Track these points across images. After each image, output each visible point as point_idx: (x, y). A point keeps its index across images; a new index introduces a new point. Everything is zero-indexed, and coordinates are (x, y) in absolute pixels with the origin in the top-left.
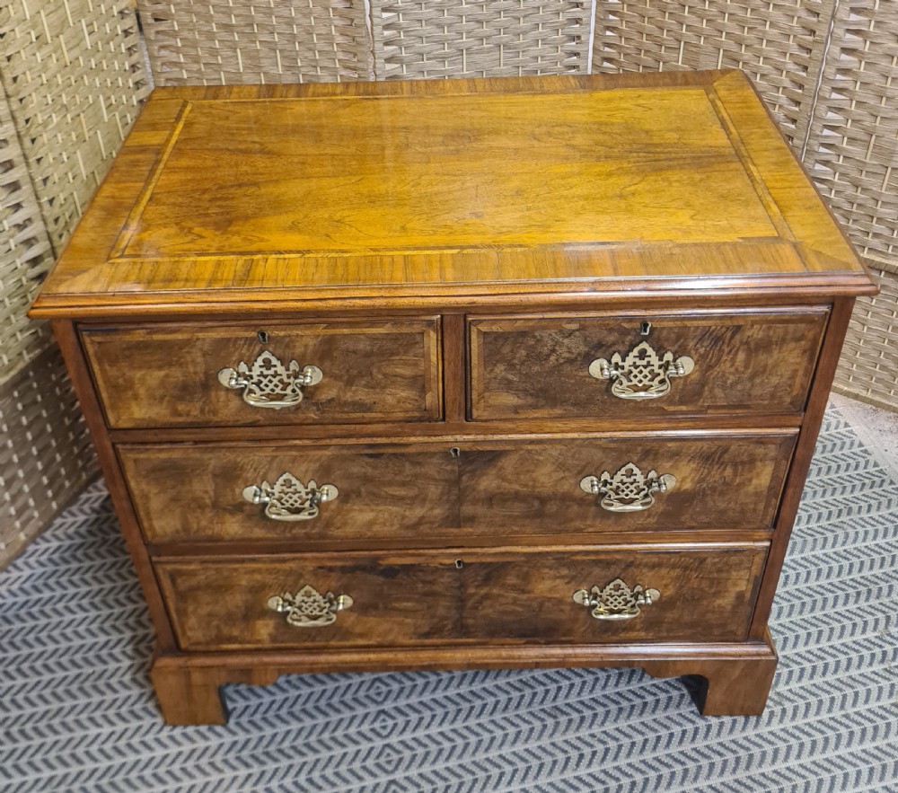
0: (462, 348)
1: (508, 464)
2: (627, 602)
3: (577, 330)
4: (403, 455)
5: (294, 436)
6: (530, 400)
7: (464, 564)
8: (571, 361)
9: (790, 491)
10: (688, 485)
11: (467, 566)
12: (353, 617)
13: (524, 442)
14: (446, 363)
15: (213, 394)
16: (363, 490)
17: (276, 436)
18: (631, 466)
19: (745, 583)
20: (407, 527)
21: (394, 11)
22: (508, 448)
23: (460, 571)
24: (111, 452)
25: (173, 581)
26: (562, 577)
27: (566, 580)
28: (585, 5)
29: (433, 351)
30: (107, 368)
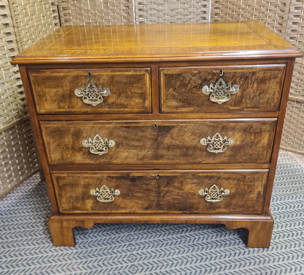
0: (158, 81)
1: (175, 131)
2: (218, 195)
3: (198, 73)
4: (138, 127)
5: (100, 119)
6: (182, 104)
7: (159, 176)
8: (195, 87)
9: (275, 146)
10: (238, 143)
11: (161, 177)
12: (120, 199)
13: (180, 122)
14: (152, 88)
15: (72, 99)
16: (124, 143)
17: (94, 118)
18: (218, 133)
19: (260, 187)
20: (139, 160)
21: (143, 17)
22: (174, 125)
23: (158, 180)
24: (37, 124)
25: (58, 181)
26: (194, 183)
27: (196, 185)
28: (207, 18)
29: (148, 82)
30: (37, 87)
